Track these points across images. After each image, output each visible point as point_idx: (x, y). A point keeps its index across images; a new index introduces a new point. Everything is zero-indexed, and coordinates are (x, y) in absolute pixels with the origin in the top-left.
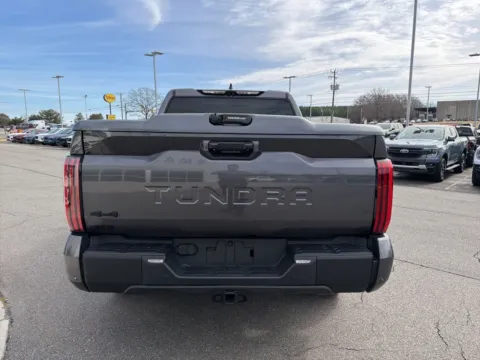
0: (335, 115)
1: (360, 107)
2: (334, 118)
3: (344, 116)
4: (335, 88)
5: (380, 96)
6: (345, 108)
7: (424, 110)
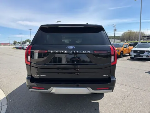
0: (116, 39)
1: (124, 36)
2: (115, 40)
3: (119, 39)
4: (115, 30)
5: (130, 32)
6: (119, 36)
7: (146, 36)
